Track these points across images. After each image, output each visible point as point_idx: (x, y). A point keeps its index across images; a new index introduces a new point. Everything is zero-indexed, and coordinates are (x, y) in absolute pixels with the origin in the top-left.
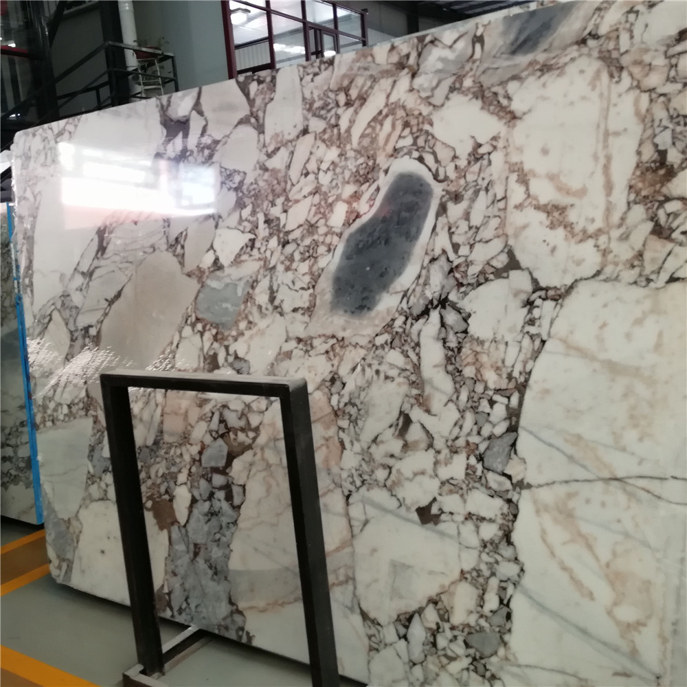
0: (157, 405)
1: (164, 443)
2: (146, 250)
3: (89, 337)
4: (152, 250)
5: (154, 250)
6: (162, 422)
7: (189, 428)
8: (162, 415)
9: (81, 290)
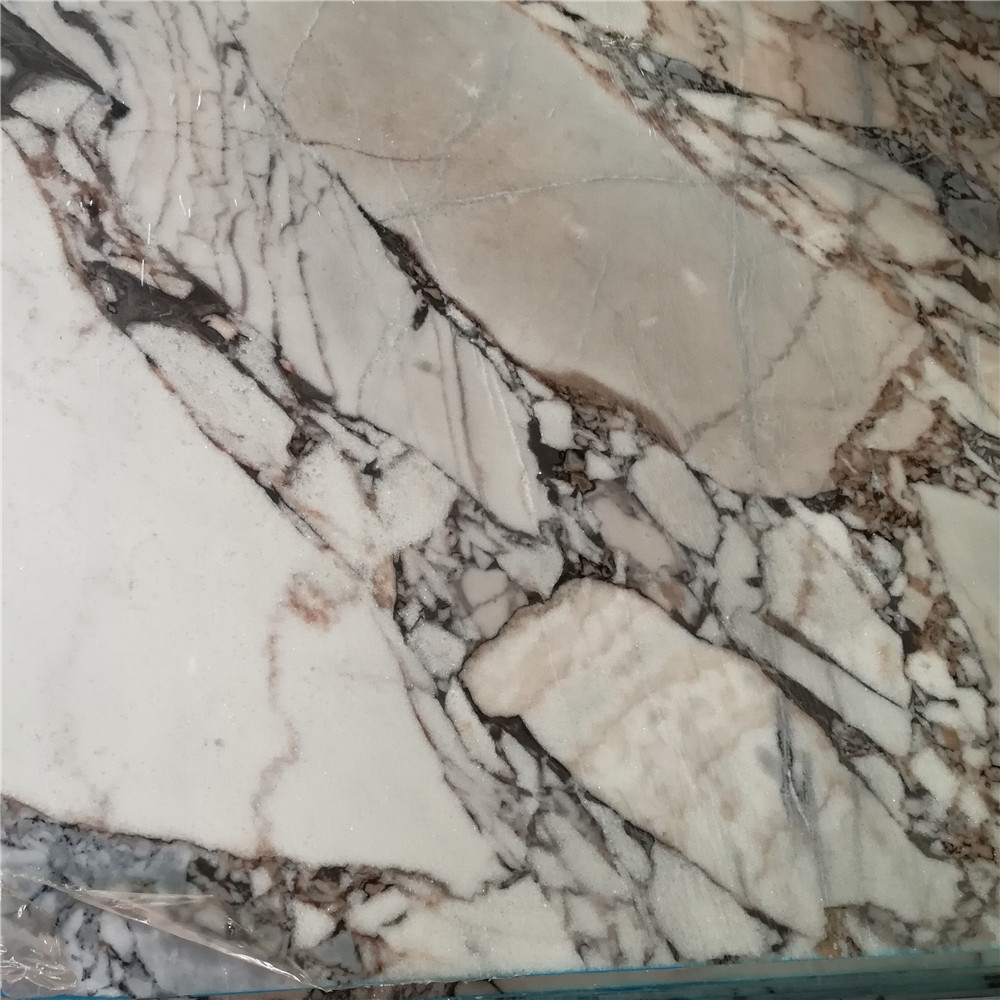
0: (787, 138)
1: (905, 131)
2: (231, 85)
3: (581, 454)
4: (234, 57)
5: (236, 46)
6: (840, 127)
7: (828, 23)
8: (816, 121)
9: (372, 471)
